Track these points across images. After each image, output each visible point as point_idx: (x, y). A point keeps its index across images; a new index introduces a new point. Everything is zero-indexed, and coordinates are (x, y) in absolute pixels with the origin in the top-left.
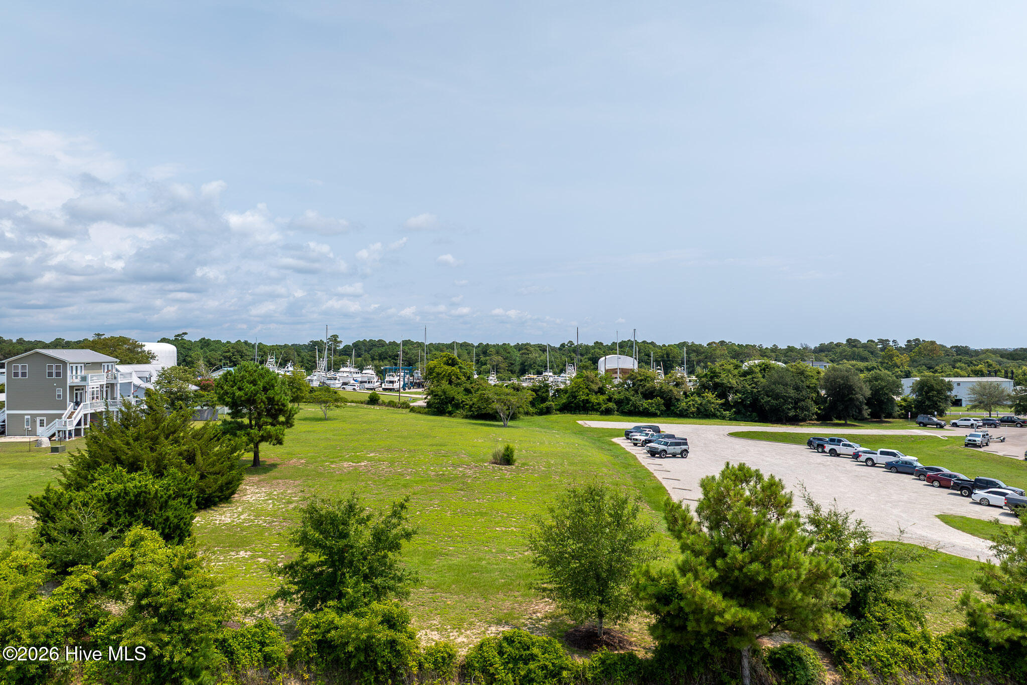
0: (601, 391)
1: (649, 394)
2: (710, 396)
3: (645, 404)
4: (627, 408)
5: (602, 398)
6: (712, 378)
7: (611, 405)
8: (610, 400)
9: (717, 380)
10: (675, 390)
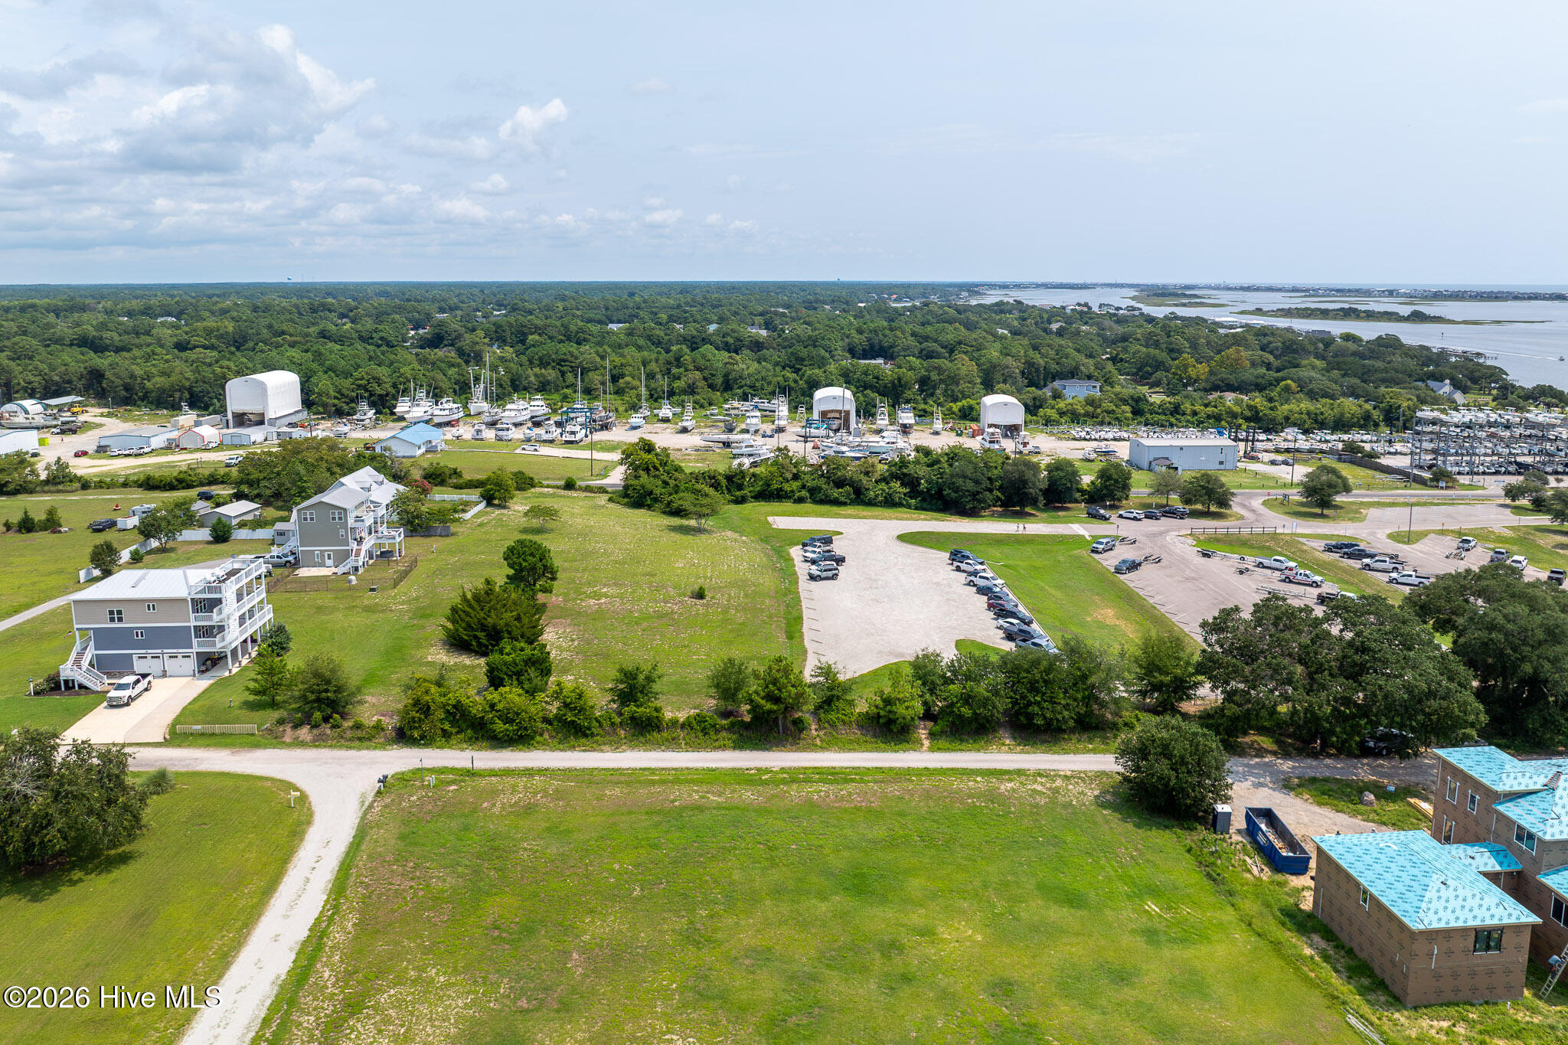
0: (796, 477)
1: (840, 483)
2: (896, 485)
3: (835, 493)
4: (821, 496)
5: (795, 485)
6: (900, 467)
7: (804, 493)
8: (803, 487)
9: (905, 471)
10: (864, 479)
